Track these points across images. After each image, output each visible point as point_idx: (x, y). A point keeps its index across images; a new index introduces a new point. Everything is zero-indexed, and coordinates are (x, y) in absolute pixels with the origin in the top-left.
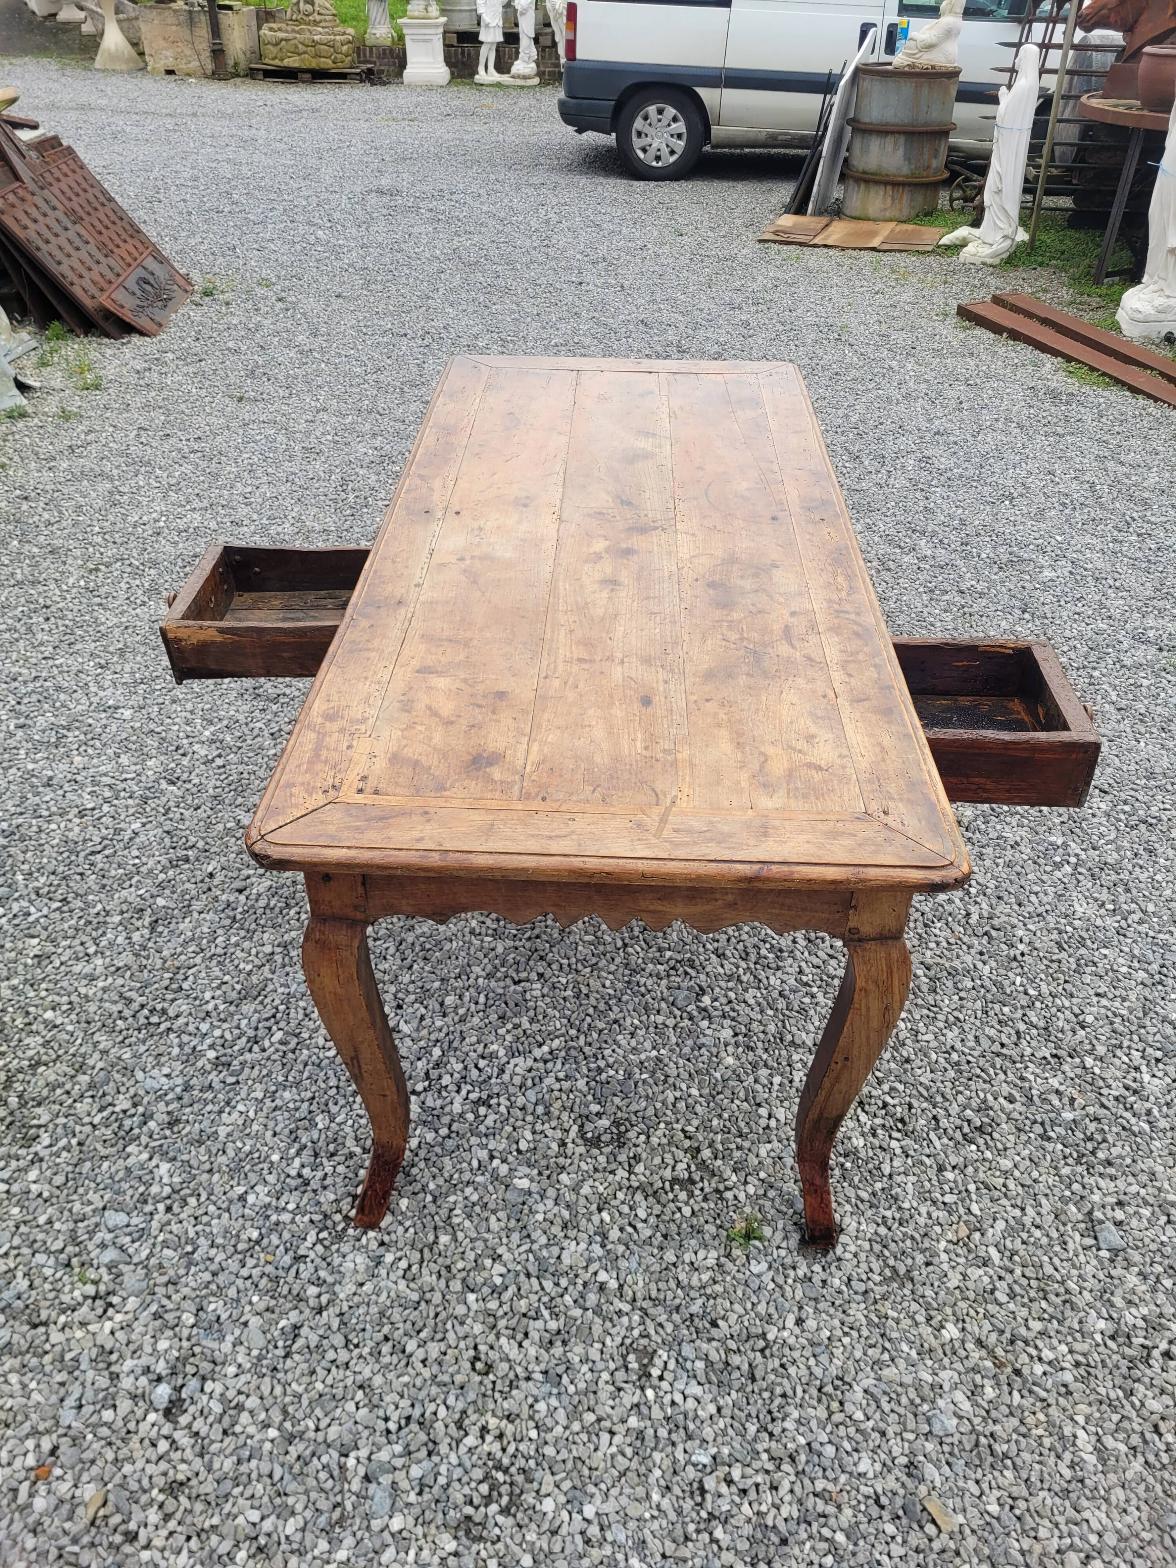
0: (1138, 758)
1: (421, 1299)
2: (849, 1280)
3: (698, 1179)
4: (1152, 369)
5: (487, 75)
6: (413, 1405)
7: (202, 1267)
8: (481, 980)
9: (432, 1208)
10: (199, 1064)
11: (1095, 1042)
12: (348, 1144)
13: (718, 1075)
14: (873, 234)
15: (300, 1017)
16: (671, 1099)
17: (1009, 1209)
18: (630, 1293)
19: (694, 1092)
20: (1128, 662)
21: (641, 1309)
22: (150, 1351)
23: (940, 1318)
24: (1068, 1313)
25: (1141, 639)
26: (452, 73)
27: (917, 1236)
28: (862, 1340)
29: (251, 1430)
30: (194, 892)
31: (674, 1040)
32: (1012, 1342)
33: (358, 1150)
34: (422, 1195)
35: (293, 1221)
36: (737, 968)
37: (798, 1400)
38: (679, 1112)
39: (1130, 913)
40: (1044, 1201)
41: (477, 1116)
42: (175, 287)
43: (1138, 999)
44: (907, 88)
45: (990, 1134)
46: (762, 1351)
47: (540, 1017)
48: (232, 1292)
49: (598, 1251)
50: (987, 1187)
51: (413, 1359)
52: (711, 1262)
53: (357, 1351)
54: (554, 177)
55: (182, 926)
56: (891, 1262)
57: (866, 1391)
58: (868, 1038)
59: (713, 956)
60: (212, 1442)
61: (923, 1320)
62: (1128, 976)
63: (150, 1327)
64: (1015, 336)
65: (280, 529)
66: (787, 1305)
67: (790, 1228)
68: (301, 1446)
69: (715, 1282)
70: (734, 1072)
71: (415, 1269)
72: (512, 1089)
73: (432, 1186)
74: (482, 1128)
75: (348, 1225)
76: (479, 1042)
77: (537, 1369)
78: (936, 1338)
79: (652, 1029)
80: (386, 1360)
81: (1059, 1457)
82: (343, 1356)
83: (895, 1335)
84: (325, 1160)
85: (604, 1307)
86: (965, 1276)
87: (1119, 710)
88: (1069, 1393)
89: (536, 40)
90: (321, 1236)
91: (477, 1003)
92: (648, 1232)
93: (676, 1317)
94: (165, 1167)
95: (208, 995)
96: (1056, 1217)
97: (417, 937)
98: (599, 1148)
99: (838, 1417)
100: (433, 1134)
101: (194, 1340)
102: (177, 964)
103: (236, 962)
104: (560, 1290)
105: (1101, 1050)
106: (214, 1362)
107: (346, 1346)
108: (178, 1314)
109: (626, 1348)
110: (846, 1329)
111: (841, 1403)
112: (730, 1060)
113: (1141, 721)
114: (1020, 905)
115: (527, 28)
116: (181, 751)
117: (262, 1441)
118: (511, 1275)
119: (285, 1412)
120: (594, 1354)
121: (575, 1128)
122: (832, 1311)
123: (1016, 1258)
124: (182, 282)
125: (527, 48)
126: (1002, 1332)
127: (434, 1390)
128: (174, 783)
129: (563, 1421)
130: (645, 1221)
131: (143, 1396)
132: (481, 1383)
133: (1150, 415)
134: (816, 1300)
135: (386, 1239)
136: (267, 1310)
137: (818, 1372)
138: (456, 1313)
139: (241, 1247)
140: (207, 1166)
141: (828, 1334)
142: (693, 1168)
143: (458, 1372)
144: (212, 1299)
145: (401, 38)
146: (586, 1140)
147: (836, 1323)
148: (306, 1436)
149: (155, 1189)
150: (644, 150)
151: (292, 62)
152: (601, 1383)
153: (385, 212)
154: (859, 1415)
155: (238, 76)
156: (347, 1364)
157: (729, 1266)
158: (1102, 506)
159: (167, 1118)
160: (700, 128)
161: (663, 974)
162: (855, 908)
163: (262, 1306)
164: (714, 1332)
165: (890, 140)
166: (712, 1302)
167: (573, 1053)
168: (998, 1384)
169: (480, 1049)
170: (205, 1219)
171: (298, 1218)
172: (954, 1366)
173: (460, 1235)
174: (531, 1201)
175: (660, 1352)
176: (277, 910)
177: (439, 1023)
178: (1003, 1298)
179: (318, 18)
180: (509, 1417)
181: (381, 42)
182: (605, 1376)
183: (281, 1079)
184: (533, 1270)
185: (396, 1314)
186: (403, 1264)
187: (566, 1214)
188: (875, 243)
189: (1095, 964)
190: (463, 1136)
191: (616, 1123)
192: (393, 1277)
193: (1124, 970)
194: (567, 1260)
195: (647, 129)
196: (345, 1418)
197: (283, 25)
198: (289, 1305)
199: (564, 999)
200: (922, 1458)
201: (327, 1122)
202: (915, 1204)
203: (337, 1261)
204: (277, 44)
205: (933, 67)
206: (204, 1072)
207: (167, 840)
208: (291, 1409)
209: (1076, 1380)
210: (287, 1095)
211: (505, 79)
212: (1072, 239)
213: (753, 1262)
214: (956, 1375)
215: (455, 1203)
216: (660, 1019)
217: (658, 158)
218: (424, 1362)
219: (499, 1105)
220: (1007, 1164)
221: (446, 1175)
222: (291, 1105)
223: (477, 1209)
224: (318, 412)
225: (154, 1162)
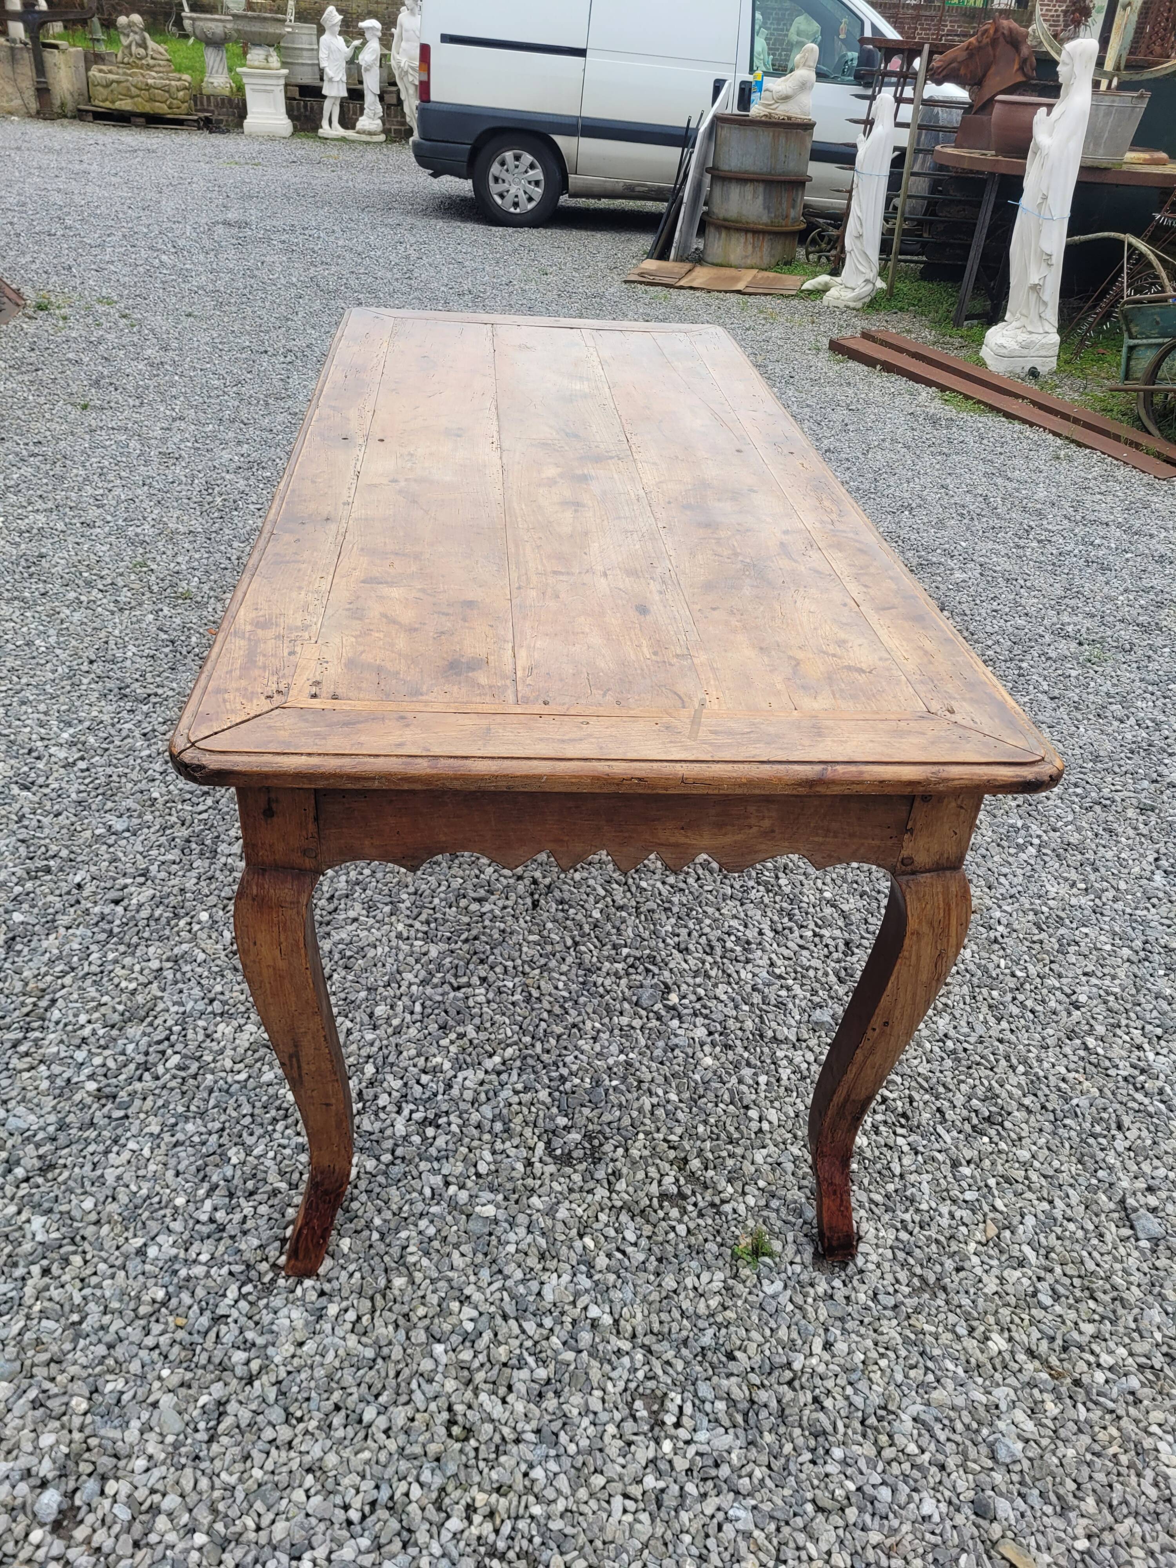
0: (1081, 743)
1: (378, 1355)
2: (875, 1294)
3: (689, 1193)
4: (1024, 398)
5: (330, 129)
6: (377, 1487)
7: (93, 1338)
8: (414, 988)
9: (381, 1247)
10: (77, 1098)
11: (1092, 1022)
12: (270, 1179)
13: (697, 1077)
14: (737, 279)
15: (201, 1037)
16: (647, 1107)
17: (1036, 1202)
18: (630, 1329)
19: (673, 1097)
20: (1053, 655)
21: (643, 1346)
22: (30, 1448)
23: (982, 1328)
24: (1121, 1311)
25: (1060, 633)
26: (295, 127)
27: (942, 1239)
28: (901, 1361)
29: (171, 1537)
30: (59, 906)
31: (643, 1042)
32: (1065, 1349)
33: (283, 1186)
34: (366, 1233)
35: (208, 1275)
36: (703, 963)
37: (840, 1437)
38: (658, 1120)
39: (1103, 891)
40: (1071, 1191)
41: (424, 1139)
42: (5, 300)
43: (1127, 976)
44: (765, 137)
45: (1001, 1124)
46: (790, 1383)
47: (488, 1025)
48: (135, 1367)
49: (585, 1282)
50: (1008, 1181)
51: (374, 1428)
52: (717, 1285)
53: (301, 1426)
54: (409, 220)
55: (45, 944)
56: (918, 1270)
57: (915, 1420)
58: (914, 995)
59: (675, 951)
60: (120, 1558)
61: (965, 1332)
62: (1113, 954)
63: (29, 1419)
64: (889, 368)
65: (139, 530)
66: (811, 1328)
67: (802, 1239)
68: (239, 1552)
69: (725, 1308)
70: (715, 1073)
71: (365, 1320)
72: (463, 1106)
73: (377, 1221)
74: (433, 1151)
75: (277, 1275)
76: (419, 1055)
77: (528, 1427)
78: (982, 1352)
79: (617, 1032)
80: (340, 1433)
81: (1139, 1475)
82: (284, 1433)
83: (936, 1352)
84: (242, 1200)
85: (600, 1348)
86: (1002, 1280)
87: (1052, 699)
88: (1137, 1402)
89: (381, 98)
90: (245, 1290)
91: (412, 1013)
92: (641, 1257)
93: (684, 1352)
94: (38, 1222)
95: (83, 1018)
96: (1087, 1207)
97: (335, 944)
98: (571, 1165)
99: (889, 1453)
100: (374, 1162)
101: (88, 1431)
102: (41, 985)
103: (116, 980)
104: (545, 1332)
105: (1100, 1030)
106: (116, 1456)
107: (287, 1421)
108: (65, 1399)
109: (631, 1395)
110: (882, 1350)
111: (891, 1436)
112: (708, 1061)
113: (1076, 708)
114: (990, 888)
115: (372, 84)
116: (35, 754)
117: (187, 1551)
118: (485, 1318)
119: (214, 1511)
120: (595, 1403)
121: (541, 1146)
122: (863, 1330)
123: (1053, 1255)
124: (13, 296)
125: (372, 105)
126: (1052, 1339)
127: (404, 1465)
128: (28, 789)
129: (566, 1490)
130: (635, 1244)
131: (24, 1506)
132: (461, 1451)
133: (1028, 438)
134: (842, 1319)
135: (327, 1287)
136: (182, 1385)
137: (858, 1401)
138: (422, 1368)
139: (143, 1310)
140: (93, 1217)
141: (862, 1357)
142: (682, 1181)
143: (432, 1440)
144: (109, 1377)
145: (240, 89)
146: (555, 1158)
147: (869, 1343)
148: (244, 1539)
149: (27, 1247)
150: (502, 196)
151: (125, 105)
152: (607, 1438)
153: (234, 241)
154: (912, 1448)
155: (65, 116)
156: (290, 1443)
157: (739, 1288)
158: (998, 517)
159: (37, 1164)
160: (558, 176)
161: (622, 973)
162: (911, 831)
163: (175, 1380)
164: (732, 1366)
165: (749, 188)
166: (723, 1331)
167: (530, 1061)
168: (1059, 1398)
169: (421, 1061)
170: (94, 1280)
171: (213, 1271)
172: (1007, 1381)
173: (418, 1276)
174: (499, 1230)
175: (672, 1395)
176: (163, 921)
177: (369, 1036)
178: (1047, 1300)
179: (152, 62)
180: (500, 1490)
181: (218, 91)
182: (611, 1429)
183: (180, 1109)
184: (510, 1309)
185: (348, 1378)
186: (351, 1316)
187: (542, 1242)
188: (740, 286)
189: (1077, 943)
190: (411, 1162)
191: (588, 1136)
192: (339, 1332)
193: (1108, 947)
194: (549, 1296)
195: (504, 175)
196: (293, 1511)
197: (114, 68)
198: (210, 1377)
199: (513, 1004)
200: (991, 1493)
201: (242, 1155)
202: (934, 1205)
203: (266, 1318)
204: (107, 86)
205: (789, 118)
206: (83, 1106)
207: (23, 850)
208: (221, 1507)
209: (1143, 1385)
210: (190, 1127)
211: (350, 134)
212: (925, 289)
213: (765, 1282)
214: (1012, 1392)
215: (408, 1239)
216: (625, 1020)
217: (516, 205)
218: (387, 1432)
219: (449, 1124)
220: (1024, 1155)
221: (394, 1207)
222: (196, 1139)
223: (436, 1244)
224: (174, 420)
225: (24, 1216)
